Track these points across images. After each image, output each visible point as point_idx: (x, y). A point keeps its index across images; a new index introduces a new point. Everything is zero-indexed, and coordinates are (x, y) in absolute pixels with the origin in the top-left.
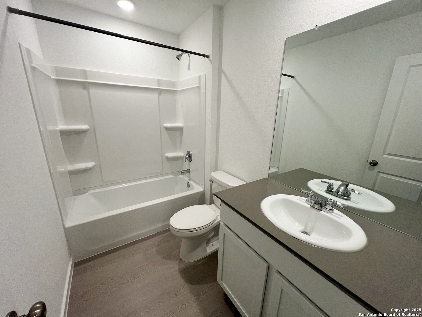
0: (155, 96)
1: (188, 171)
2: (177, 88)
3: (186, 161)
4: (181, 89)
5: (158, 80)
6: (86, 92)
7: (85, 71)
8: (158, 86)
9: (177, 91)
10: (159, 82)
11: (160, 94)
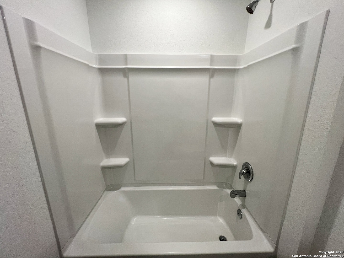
0: (204, 79)
1: (242, 194)
2: (239, 66)
3: (240, 178)
4: (246, 65)
5: (212, 56)
6: (126, 79)
7: (126, 55)
8: (211, 65)
9: (238, 69)
10: (212, 59)
11: (212, 76)
